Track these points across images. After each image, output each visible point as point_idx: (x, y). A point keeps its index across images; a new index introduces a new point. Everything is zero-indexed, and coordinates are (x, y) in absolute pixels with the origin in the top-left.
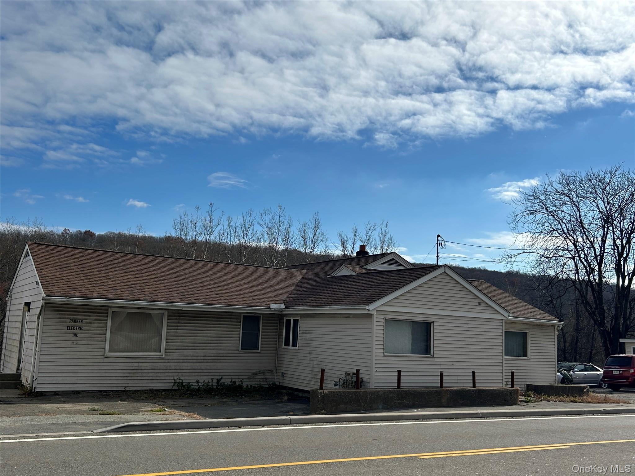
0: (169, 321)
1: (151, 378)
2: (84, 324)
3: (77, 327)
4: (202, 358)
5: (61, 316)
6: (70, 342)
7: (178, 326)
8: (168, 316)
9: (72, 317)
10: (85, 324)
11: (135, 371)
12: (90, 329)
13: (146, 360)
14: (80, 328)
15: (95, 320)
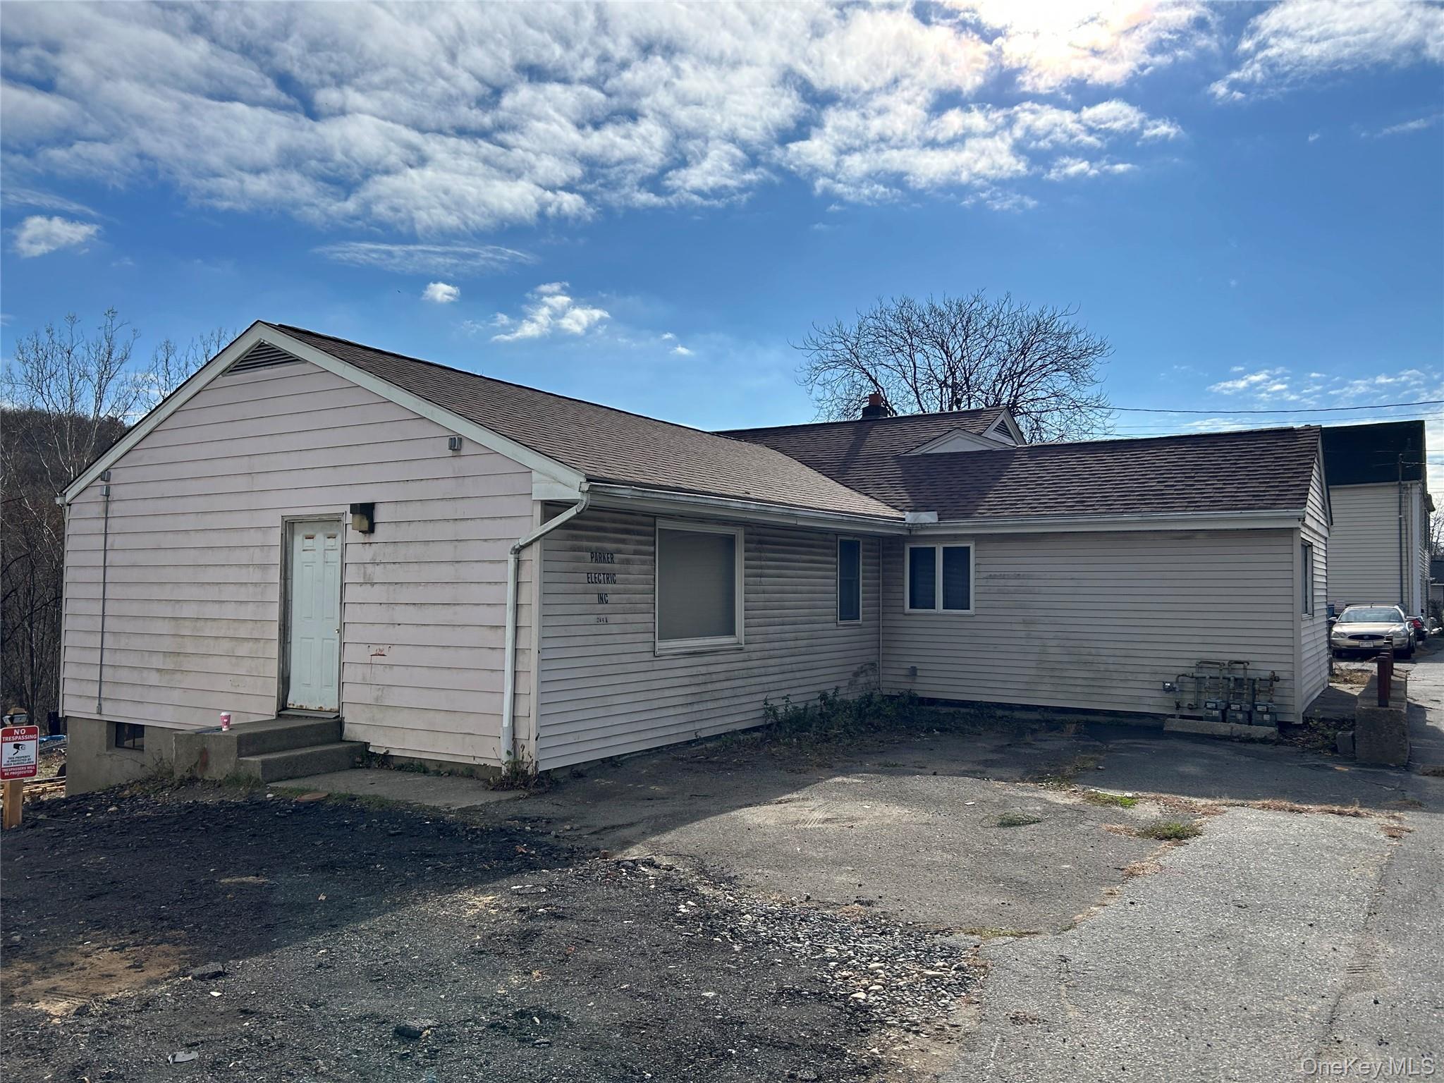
0: (748, 554)
1: (726, 703)
2: (616, 566)
3: (604, 574)
4: (792, 644)
5: (575, 542)
6: (593, 619)
7: (761, 567)
8: (746, 542)
9: (594, 545)
10: (619, 566)
11: (702, 688)
12: (627, 579)
13: (719, 657)
14: (610, 577)
15: (636, 553)
